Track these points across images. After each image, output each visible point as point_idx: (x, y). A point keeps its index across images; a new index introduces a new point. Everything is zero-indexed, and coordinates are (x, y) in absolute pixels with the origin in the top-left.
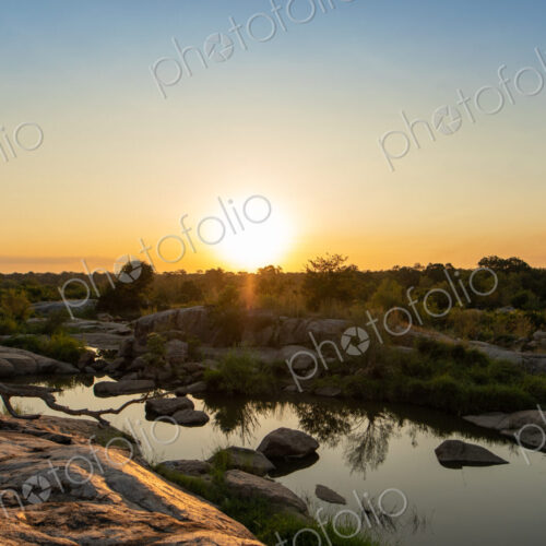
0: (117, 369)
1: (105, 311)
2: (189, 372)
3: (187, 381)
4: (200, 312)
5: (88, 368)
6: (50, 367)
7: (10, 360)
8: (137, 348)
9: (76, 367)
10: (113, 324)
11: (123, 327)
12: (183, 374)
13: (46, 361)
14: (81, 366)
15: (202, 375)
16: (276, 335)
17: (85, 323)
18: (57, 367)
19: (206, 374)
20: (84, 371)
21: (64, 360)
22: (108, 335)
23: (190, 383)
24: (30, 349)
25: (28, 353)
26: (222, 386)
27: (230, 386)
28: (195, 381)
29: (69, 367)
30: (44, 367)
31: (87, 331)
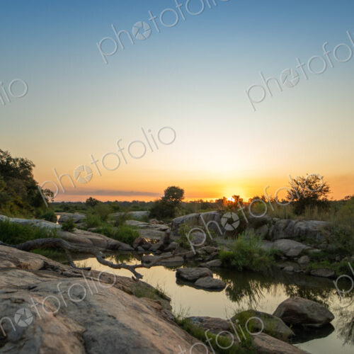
0: (158, 249)
1: (153, 218)
2: (208, 253)
3: (207, 259)
4: (214, 215)
5: (139, 247)
6: (115, 245)
7: (91, 239)
8: (172, 237)
9: (132, 246)
10: (158, 225)
11: (164, 227)
12: (203, 254)
13: (113, 241)
14: (135, 246)
15: (217, 255)
16: (271, 231)
17: (141, 224)
18: (120, 246)
19: (221, 254)
20: (136, 250)
21: (125, 242)
22: (155, 231)
23: (209, 260)
24: (105, 234)
25: (103, 236)
26: (234, 263)
27: (240, 263)
28: (213, 259)
29: (127, 246)
30: (111, 245)
31: (142, 228)
